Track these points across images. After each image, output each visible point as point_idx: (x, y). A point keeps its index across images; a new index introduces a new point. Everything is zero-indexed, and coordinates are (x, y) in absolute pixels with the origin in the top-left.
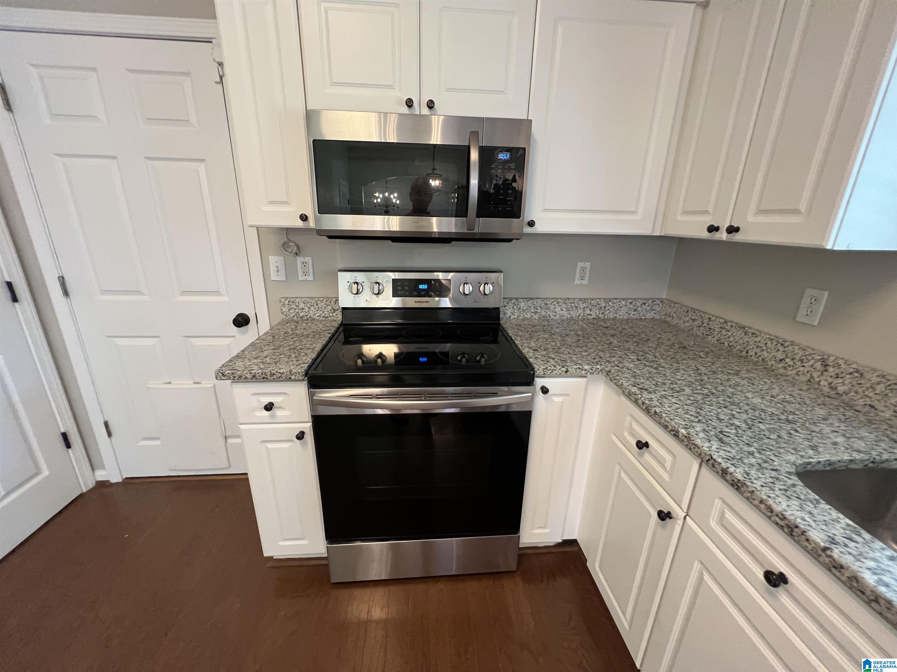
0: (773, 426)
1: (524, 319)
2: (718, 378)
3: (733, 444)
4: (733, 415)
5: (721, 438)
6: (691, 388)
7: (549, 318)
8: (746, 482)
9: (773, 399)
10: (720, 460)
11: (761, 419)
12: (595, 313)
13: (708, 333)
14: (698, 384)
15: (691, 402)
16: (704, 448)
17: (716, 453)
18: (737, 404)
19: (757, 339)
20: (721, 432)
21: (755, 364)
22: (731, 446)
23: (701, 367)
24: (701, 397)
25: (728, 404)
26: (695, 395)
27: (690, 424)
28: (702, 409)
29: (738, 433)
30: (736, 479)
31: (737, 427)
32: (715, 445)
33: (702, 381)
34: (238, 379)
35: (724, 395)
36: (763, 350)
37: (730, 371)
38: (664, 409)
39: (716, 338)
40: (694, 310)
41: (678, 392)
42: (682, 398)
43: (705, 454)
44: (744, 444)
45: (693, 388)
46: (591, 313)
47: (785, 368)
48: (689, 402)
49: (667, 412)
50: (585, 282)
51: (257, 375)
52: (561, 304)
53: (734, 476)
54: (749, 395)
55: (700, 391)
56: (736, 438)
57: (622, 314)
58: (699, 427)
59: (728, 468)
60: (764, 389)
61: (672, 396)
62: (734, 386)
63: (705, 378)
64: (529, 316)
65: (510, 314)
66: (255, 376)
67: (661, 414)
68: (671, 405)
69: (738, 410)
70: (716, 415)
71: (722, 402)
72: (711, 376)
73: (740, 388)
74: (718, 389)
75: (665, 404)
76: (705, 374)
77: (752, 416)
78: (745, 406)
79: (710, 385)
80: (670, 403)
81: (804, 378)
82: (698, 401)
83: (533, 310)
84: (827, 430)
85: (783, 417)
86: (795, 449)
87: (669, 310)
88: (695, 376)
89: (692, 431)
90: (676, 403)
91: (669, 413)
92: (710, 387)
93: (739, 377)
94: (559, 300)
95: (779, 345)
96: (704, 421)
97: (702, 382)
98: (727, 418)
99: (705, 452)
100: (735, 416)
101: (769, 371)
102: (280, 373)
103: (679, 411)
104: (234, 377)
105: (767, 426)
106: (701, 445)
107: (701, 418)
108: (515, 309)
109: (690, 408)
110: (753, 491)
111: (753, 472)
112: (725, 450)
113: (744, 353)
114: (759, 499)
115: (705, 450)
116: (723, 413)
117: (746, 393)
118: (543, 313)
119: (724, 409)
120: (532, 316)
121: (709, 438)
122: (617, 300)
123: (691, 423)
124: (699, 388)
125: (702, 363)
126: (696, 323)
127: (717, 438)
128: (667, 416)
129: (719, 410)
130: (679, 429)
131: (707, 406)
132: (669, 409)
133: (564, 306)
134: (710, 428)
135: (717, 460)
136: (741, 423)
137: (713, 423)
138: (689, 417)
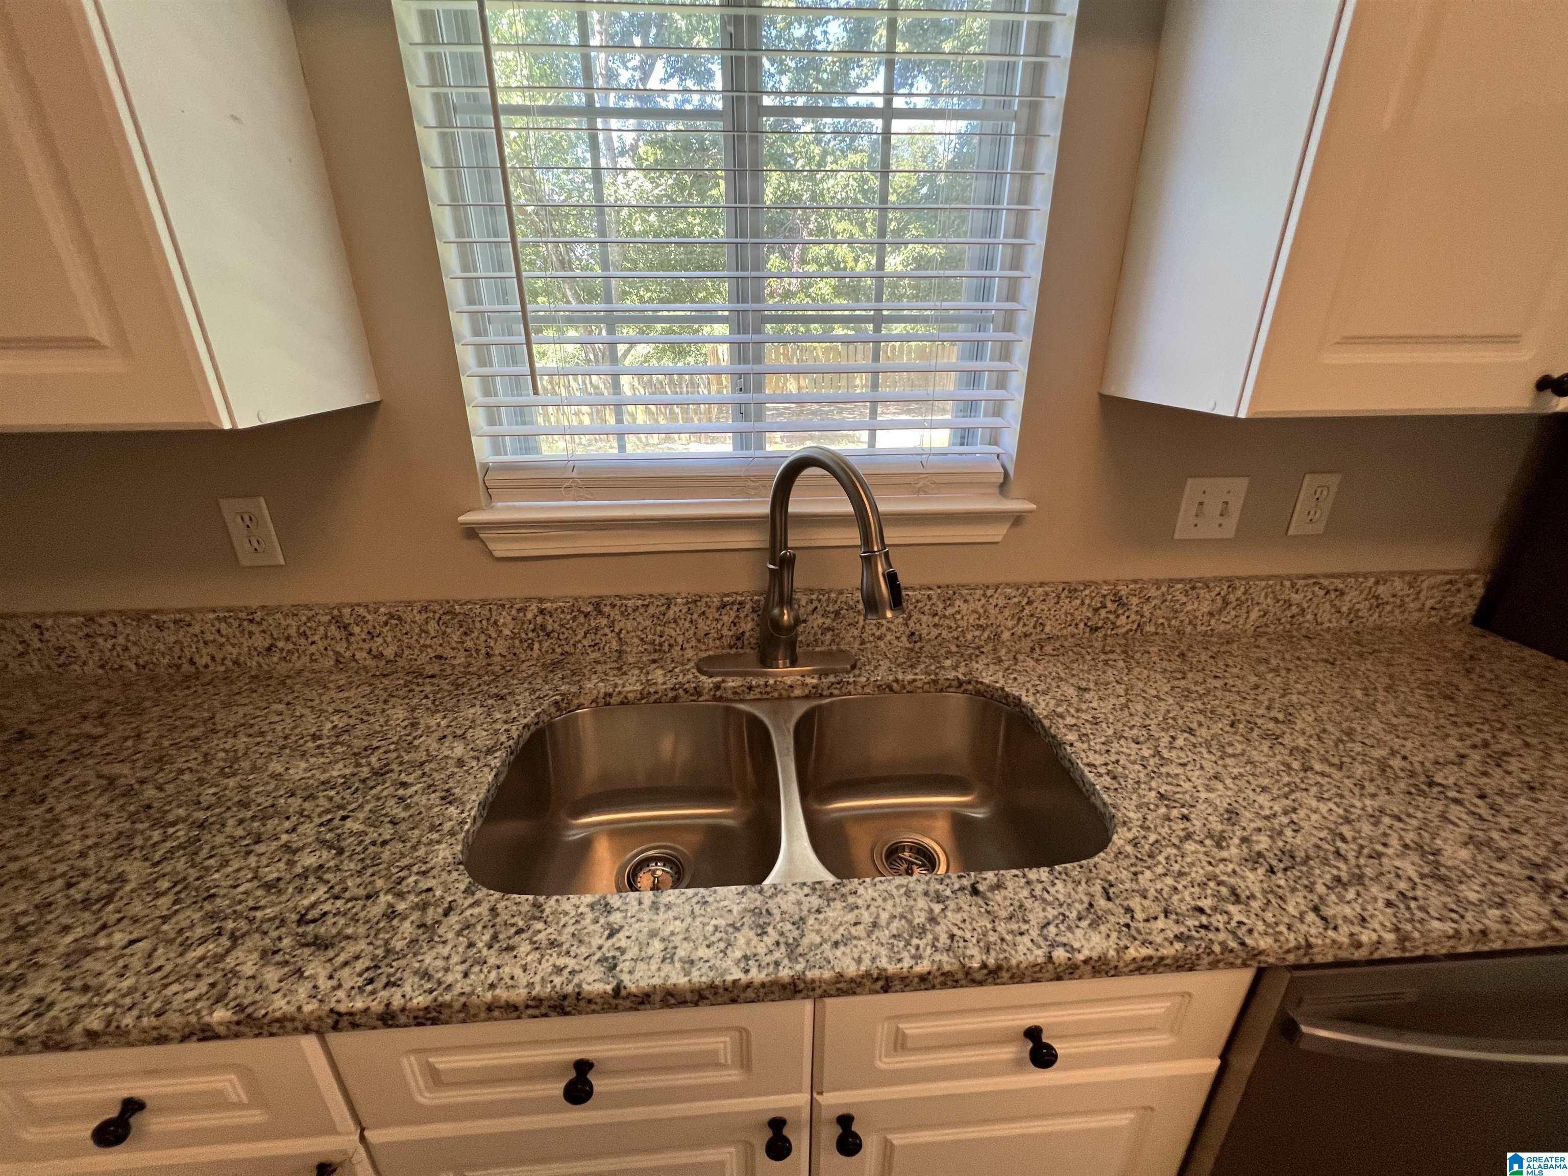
0: (368, 807)
2: (181, 772)
3: (347, 925)
4: (287, 847)
5: (316, 937)
6: (136, 853)
8: (440, 999)
9: (319, 742)
10: (359, 1004)
11: (340, 807)
13: (60, 661)
14: (147, 825)
15: (170, 897)
16: (307, 1009)
17: (341, 994)
18: (271, 810)
19: (194, 629)
20: (302, 921)
21: (227, 679)
22: (348, 937)
23: (117, 769)
24: (183, 859)
25: (256, 824)
26: (167, 868)
27: (220, 974)
28: (213, 896)
29: (332, 887)
30: (419, 1010)
31: (319, 872)
32: (319, 970)
33: (149, 807)
35: (229, 808)
36: (222, 645)
37: (195, 733)
38: (110, 997)
39: (93, 664)
41: (109, 898)
42: (137, 908)
43: (320, 1018)
44: (361, 903)
45: (142, 848)
47: (285, 660)
48: (164, 902)
49: (128, 1001)
53: (410, 1010)
54: (276, 766)
55: (168, 845)
56: (339, 903)
58: (247, 960)
59: (388, 1005)
60: (287, 731)
61: (104, 927)
62: (230, 767)
63: (150, 792)
67: (114, 1024)
68: (121, 963)
69: (287, 825)
70: (256, 883)
71: (240, 832)
72: (161, 778)
73: (246, 765)
74: (205, 804)
75: (102, 979)
76: (142, 782)
77: (320, 816)
78: (289, 800)
79: (179, 806)
80: (115, 959)
81: (329, 663)
82: (185, 879)
84: (433, 744)
85: (365, 772)
86: (433, 828)
88: (122, 808)
89: (240, 990)
90: (132, 942)
91: (137, 996)
92: (181, 812)
93: (221, 734)
95: (245, 623)
96: (243, 925)
97: (152, 811)
98: (282, 865)
99: (316, 1014)
100: (294, 846)
101: (261, 675)
103: (161, 962)
105: (361, 816)
106: (292, 1009)
107: (230, 925)
109: (182, 919)
110: (464, 1005)
111: (429, 960)
112: (346, 964)
114: (483, 1009)
115: (312, 1012)
116: (264, 861)
117: (266, 765)
119: (260, 848)
121: (292, 967)
123: (221, 966)
124: (156, 835)
125: (108, 754)
127: (307, 945)
128: (139, 1017)
129: (252, 860)
130: (207, 1019)
131: (216, 876)
132: (126, 984)
134: (274, 934)
135: (354, 1010)
136: (318, 853)
137: (268, 911)
138: (200, 951)
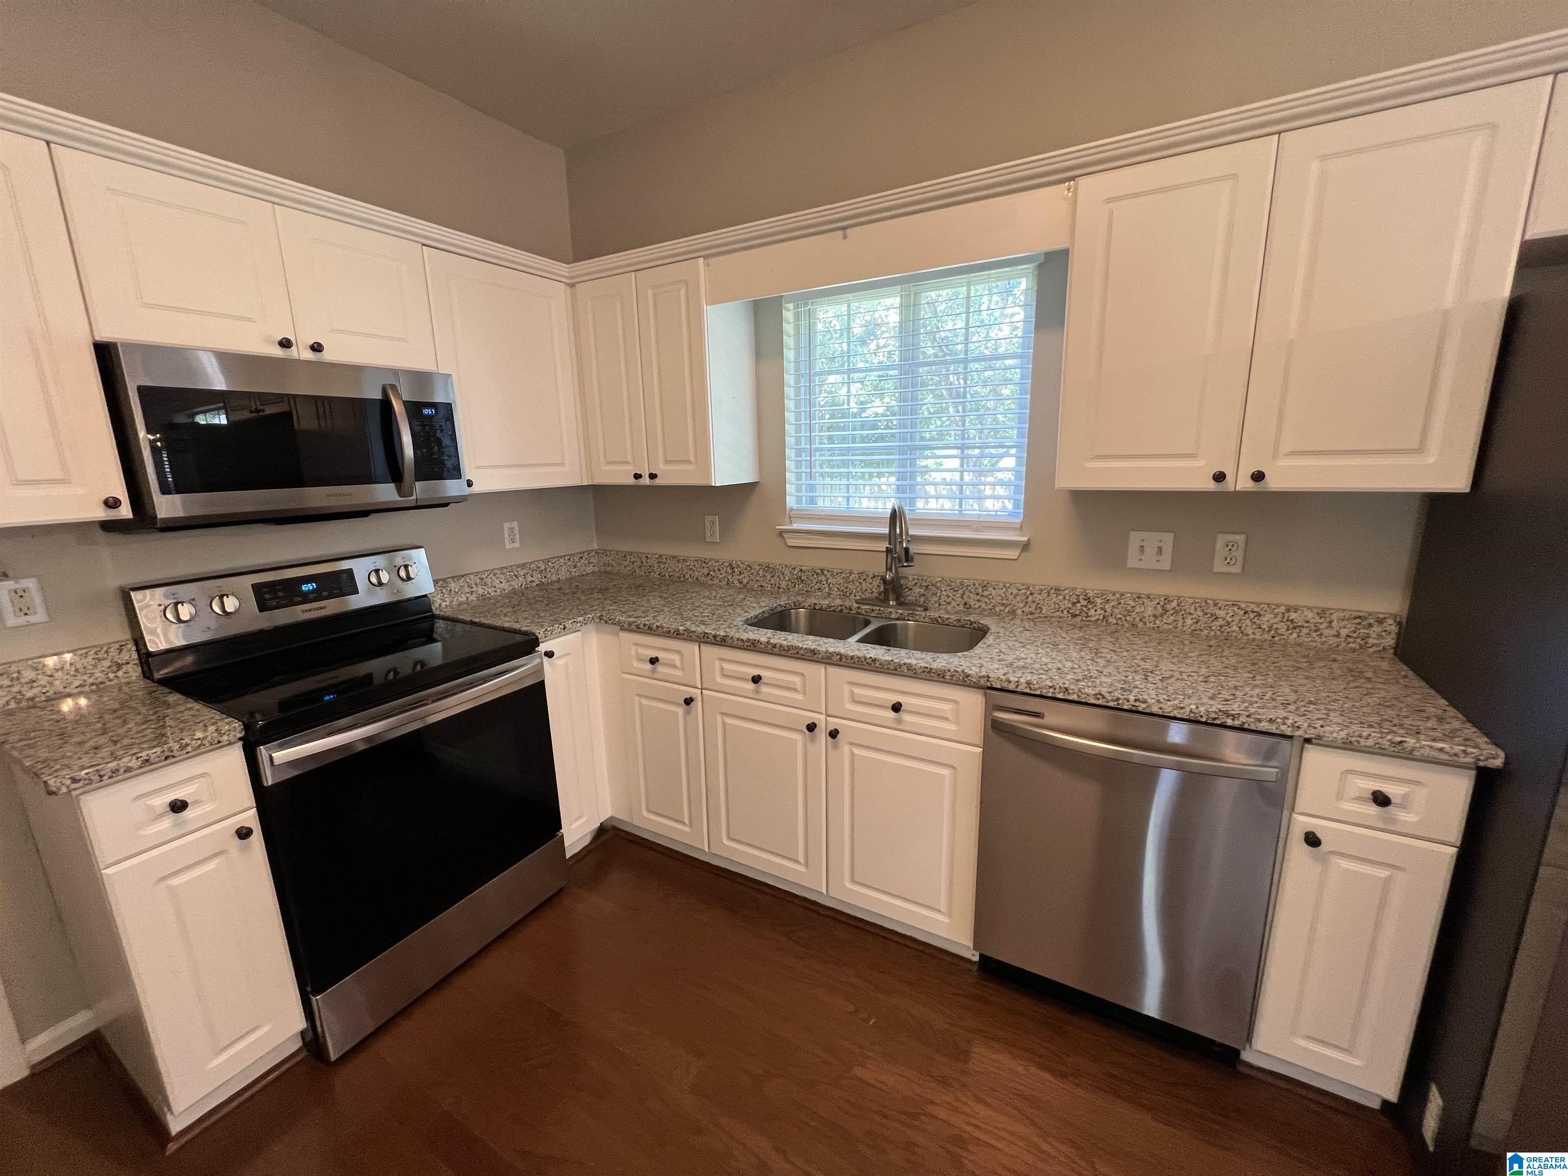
0: (723, 609)
1: (460, 604)
2: (678, 597)
4: (701, 612)
6: (667, 607)
7: (488, 595)
9: (715, 598)
12: (537, 578)
13: (650, 570)
19: (688, 564)
21: (693, 583)
26: (673, 610)
27: (682, 624)
28: (683, 615)
29: (710, 619)
31: (708, 616)
32: (703, 627)
34: (110, 777)
36: (694, 571)
37: (681, 592)
38: (662, 620)
39: (657, 573)
40: (631, 554)
41: (661, 611)
43: (700, 635)
44: (716, 621)
46: (533, 579)
47: (711, 579)
50: (517, 545)
51: (153, 756)
52: (498, 575)
54: (703, 600)
56: (710, 621)
57: (563, 574)
58: (689, 623)
59: (716, 633)
60: (707, 594)
62: (691, 598)
63: (670, 599)
64: (464, 599)
65: (439, 601)
66: (147, 760)
67: (661, 625)
70: (693, 615)
73: (694, 598)
75: (659, 620)
79: (676, 602)
81: (724, 583)
82: (677, 612)
83: (467, 590)
84: (748, 603)
85: (726, 604)
86: (739, 615)
87: (606, 559)
88: (664, 601)
89: (687, 626)
90: (665, 617)
93: (690, 593)
94: (495, 571)
95: (703, 563)
99: (699, 633)
101: (703, 584)
102: (199, 739)
104: (101, 776)
108: (444, 594)
111: (727, 630)
113: (682, 579)
117: (700, 599)
118: (481, 591)
120: (467, 598)
121: (697, 626)
122: (555, 559)
126: (636, 564)
128: (666, 626)
129: (693, 612)
130: (679, 629)
131: (684, 613)
133: (502, 576)
134: (695, 621)
137: (695, 619)
